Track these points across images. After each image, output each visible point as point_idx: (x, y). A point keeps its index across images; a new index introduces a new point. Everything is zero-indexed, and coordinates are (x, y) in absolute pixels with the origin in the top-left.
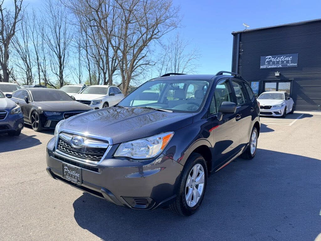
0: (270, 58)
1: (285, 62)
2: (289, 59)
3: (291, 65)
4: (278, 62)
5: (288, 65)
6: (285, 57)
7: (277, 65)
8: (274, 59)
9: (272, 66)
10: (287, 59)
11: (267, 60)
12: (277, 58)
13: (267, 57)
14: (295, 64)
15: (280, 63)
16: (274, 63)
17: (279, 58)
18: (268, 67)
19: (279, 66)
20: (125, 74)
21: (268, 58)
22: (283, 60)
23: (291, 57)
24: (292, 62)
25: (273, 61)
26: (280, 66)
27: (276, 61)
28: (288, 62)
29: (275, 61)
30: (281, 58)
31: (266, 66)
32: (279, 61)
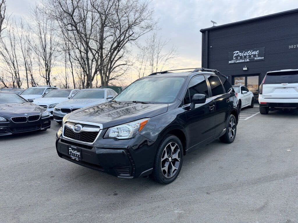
0: (237, 53)
1: (252, 56)
2: (256, 53)
3: (258, 58)
4: (245, 57)
5: (255, 59)
6: (252, 51)
7: (245, 60)
8: (241, 53)
9: (240, 60)
10: (254, 53)
11: (235, 55)
12: (244, 53)
13: (234, 52)
14: (262, 58)
15: (248, 57)
16: (241, 57)
17: (246, 53)
18: (236, 62)
19: (246, 60)
20: (103, 75)
21: (236, 53)
22: (250, 54)
23: (258, 51)
24: (259, 55)
25: (240, 55)
26: (248, 60)
27: (244, 56)
28: (255, 56)
29: (242, 55)
30: (248, 52)
31: (234, 61)
32: (247, 55)
